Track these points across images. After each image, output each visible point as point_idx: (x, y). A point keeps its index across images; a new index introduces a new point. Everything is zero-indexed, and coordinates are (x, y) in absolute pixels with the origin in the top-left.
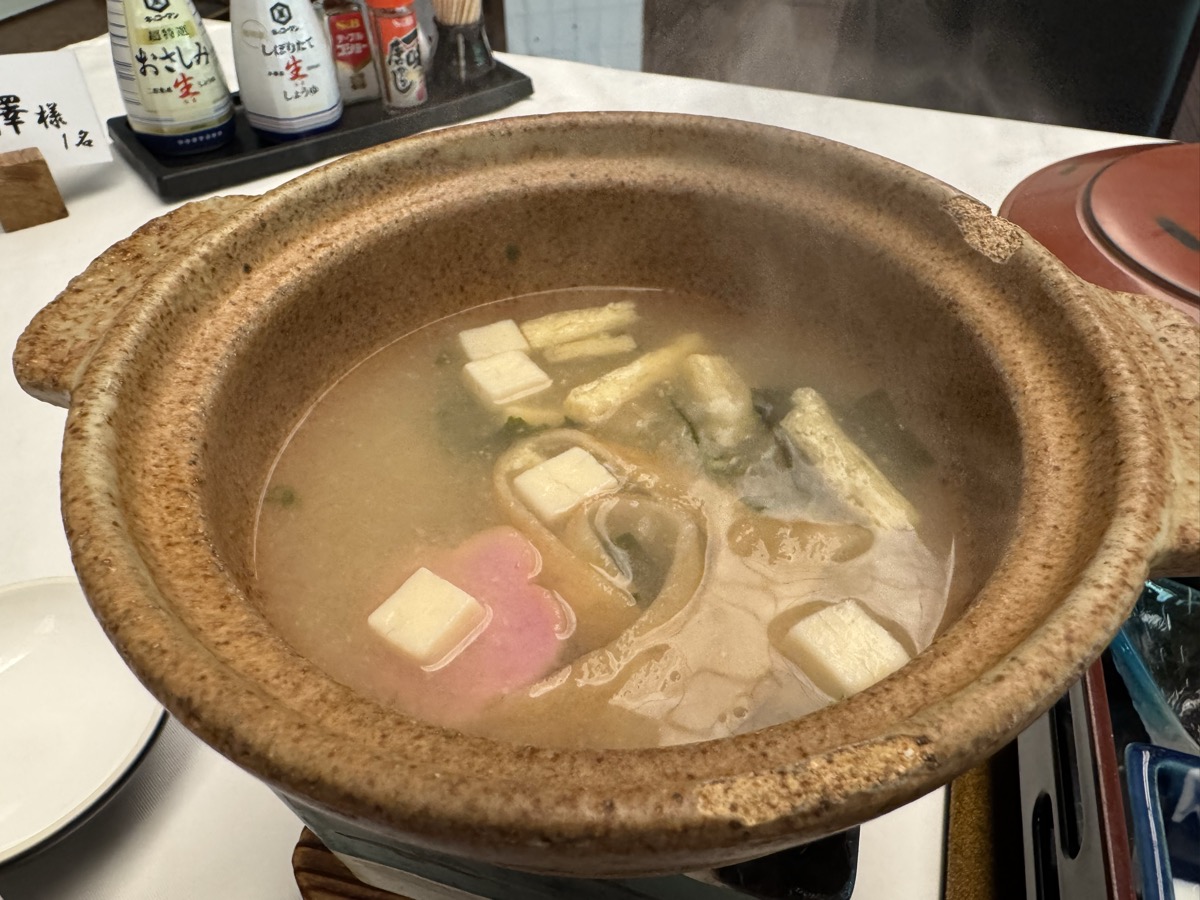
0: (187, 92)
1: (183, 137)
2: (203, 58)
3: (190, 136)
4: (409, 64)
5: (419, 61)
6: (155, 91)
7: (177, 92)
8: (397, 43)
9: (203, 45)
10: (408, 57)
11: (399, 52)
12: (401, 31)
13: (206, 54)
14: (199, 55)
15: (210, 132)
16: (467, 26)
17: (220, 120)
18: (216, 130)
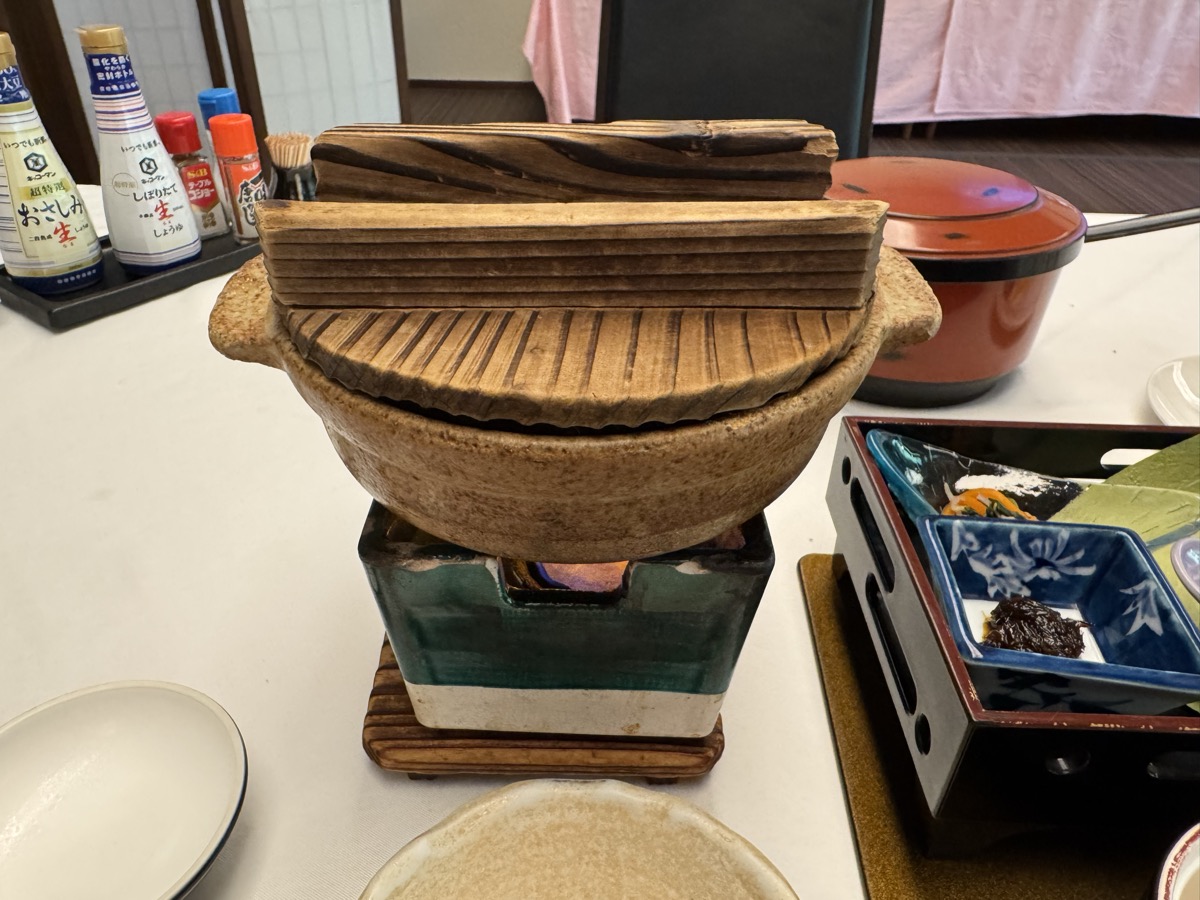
0: (65, 236)
1: (62, 277)
2: (78, 210)
3: (68, 276)
6: (37, 238)
7: (57, 238)
8: (246, 184)
11: (248, 192)
12: (248, 174)
13: (79, 204)
14: (75, 206)
15: (86, 270)
16: (302, 167)
17: (94, 260)
18: (91, 269)
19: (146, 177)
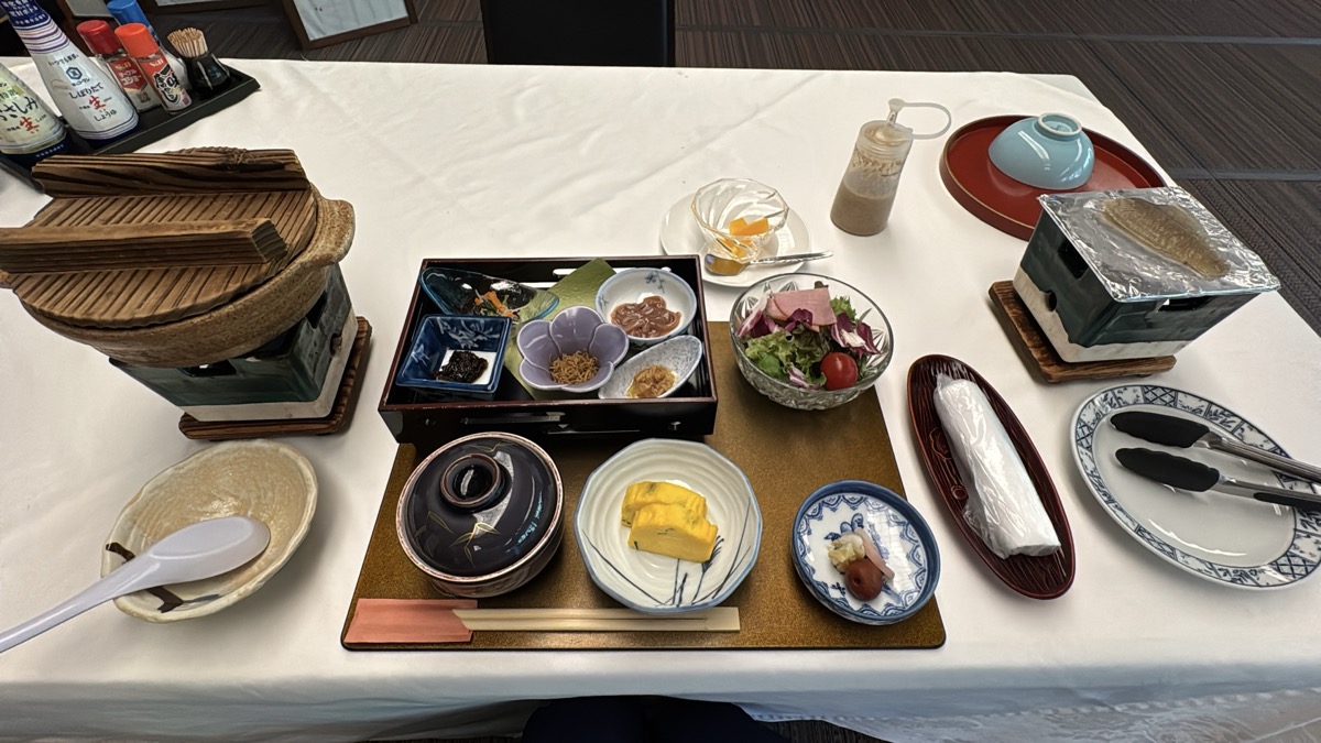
0: (30, 127)
1: (39, 153)
2: (33, 105)
3: (43, 151)
4: (171, 85)
5: (177, 82)
6: (9, 130)
7: (24, 128)
8: (158, 75)
9: (29, 97)
10: (168, 82)
11: (161, 80)
12: (158, 68)
13: (34, 102)
14: (30, 104)
15: (56, 146)
16: (200, 56)
17: (59, 138)
18: (59, 144)
19: (75, 81)
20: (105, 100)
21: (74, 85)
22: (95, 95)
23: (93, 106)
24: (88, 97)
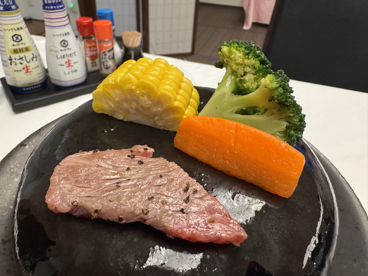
0: (27, 71)
1: (25, 88)
2: (35, 59)
3: (28, 87)
6: (15, 71)
7: (24, 71)
8: (105, 52)
9: (35, 54)
10: (109, 57)
12: (107, 48)
15: (36, 85)
16: (135, 47)
17: (40, 81)
19: (63, 48)
20: (75, 63)
21: (61, 50)
22: (70, 58)
23: (66, 65)
24: (66, 59)
